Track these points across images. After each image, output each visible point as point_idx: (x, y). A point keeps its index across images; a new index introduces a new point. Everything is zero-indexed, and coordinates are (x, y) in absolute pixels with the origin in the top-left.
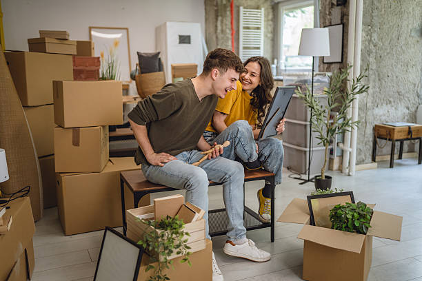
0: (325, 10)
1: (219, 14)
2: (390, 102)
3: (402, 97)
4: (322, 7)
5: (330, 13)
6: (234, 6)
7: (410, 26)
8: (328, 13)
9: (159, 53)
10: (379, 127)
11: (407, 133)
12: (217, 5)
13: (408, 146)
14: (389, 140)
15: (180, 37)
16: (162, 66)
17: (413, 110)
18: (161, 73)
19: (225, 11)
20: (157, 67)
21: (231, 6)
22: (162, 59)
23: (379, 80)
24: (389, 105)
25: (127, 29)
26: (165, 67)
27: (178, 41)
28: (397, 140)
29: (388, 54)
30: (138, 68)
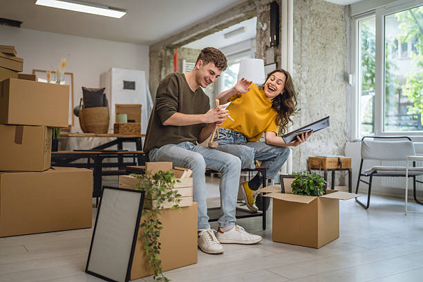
0: (261, 52)
1: (163, 65)
2: (321, 138)
3: (331, 134)
4: (258, 50)
5: (265, 54)
6: (177, 58)
7: (335, 72)
8: (263, 55)
9: (104, 89)
10: (312, 158)
11: (336, 164)
12: (161, 56)
13: (339, 179)
14: (322, 170)
15: (125, 82)
16: (107, 102)
17: (342, 146)
18: (105, 108)
19: (169, 62)
20: (102, 103)
21: (175, 58)
22: (106, 95)
23: (310, 116)
24: (320, 141)
25: (72, 74)
26: (109, 104)
27: (123, 86)
28: (329, 170)
29: (317, 93)
30: (82, 103)
